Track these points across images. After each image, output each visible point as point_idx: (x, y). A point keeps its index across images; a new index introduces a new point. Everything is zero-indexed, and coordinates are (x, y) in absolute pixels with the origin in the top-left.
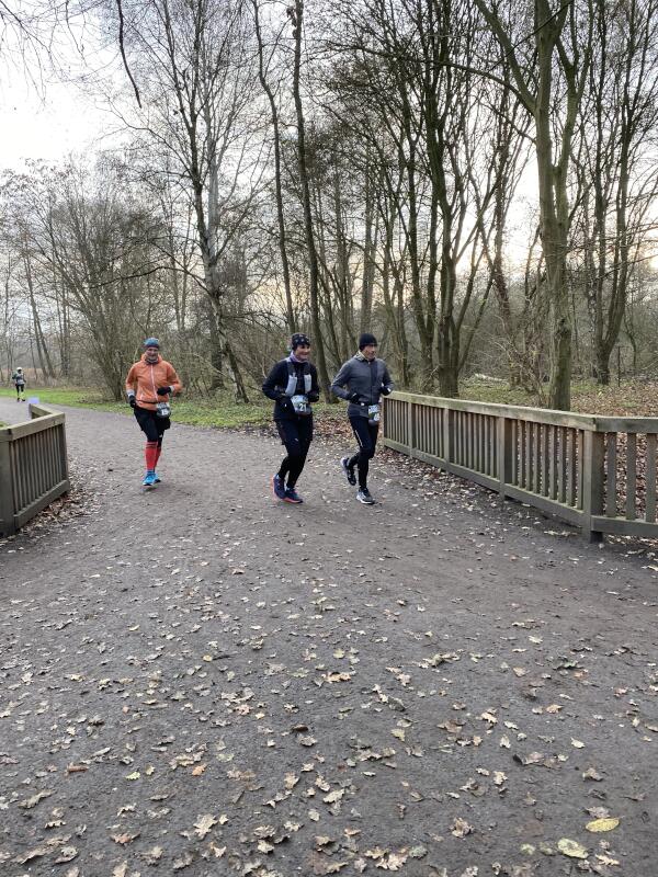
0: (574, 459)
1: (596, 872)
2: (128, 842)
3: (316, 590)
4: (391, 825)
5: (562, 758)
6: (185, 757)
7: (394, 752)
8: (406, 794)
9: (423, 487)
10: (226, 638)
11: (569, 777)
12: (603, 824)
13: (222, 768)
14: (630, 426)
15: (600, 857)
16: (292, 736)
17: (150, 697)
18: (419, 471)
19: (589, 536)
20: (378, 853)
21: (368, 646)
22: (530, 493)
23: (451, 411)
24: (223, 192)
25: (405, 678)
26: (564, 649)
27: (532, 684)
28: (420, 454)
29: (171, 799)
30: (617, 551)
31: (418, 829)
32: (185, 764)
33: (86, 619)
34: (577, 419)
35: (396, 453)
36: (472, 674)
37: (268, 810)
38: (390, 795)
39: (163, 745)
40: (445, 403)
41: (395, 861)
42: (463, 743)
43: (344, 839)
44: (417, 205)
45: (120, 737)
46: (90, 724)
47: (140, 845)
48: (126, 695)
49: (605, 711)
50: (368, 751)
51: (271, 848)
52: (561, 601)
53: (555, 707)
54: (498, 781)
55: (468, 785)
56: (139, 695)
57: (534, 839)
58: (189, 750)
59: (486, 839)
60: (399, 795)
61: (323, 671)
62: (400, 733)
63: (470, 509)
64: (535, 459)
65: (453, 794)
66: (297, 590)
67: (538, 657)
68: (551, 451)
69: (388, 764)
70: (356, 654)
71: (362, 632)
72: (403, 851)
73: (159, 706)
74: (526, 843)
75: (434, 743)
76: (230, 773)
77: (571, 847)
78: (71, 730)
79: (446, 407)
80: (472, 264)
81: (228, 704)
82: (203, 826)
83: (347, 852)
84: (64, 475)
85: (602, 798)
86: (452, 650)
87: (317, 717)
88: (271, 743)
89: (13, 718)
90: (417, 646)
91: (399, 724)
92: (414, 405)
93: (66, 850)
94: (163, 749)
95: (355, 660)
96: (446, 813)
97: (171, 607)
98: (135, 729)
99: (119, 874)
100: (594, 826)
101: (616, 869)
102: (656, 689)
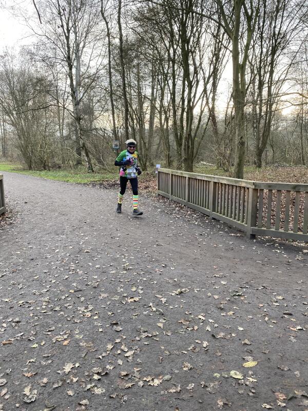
0: (244, 201)
1: (246, 385)
2: (31, 376)
3: (124, 260)
4: (156, 366)
5: (233, 335)
6: (60, 337)
7: (158, 333)
8: (162, 352)
9: (175, 213)
10: (81, 282)
11: (236, 343)
12: (250, 364)
13: (77, 342)
14: (270, 187)
15: (249, 378)
16: (111, 327)
17: (43, 309)
18: (174, 206)
19: (249, 236)
20: (149, 379)
21: (147, 285)
22: (224, 216)
23: (189, 178)
24: (83, 69)
25: (164, 300)
26: (236, 287)
27: (222, 302)
28: (175, 198)
29: (52, 356)
30: (262, 243)
31: (168, 367)
32: (59, 340)
33: (13, 273)
34: (246, 183)
35: (163, 197)
36: (194, 298)
37: (98, 360)
38: (156, 353)
39: (49, 331)
40: (186, 174)
41: (157, 382)
42: (190, 329)
43: (134, 372)
44: (176, 80)
45: (29, 327)
46: (14, 322)
47: (37, 378)
48: (32, 308)
49: (254, 314)
50: (146, 333)
51: (99, 377)
52: (236, 265)
53: (231, 313)
54: (205, 345)
55: (191, 348)
56: (38, 308)
57: (219, 371)
58: (61, 333)
59: (198, 371)
60: (159, 353)
61: (126, 297)
62: (161, 325)
63: (196, 223)
64: (226, 202)
65: (184, 352)
66: (115, 260)
67: (225, 290)
68: (234, 197)
69: (155, 339)
70: (142, 289)
71: (145, 279)
72: (161, 377)
73: (47, 313)
74: (216, 373)
75: (176, 329)
76: (81, 344)
77: (236, 374)
78: (4, 325)
79: (187, 176)
80: (201, 109)
81: (81, 312)
82: (68, 368)
83: (135, 378)
84: (3, 205)
85: (250, 352)
86: (186, 287)
87: (123, 318)
88: (101, 330)
90: (170, 285)
91: (161, 321)
92: (172, 175)
93: (1, 381)
94: (49, 333)
95: (141, 292)
96: (181, 360)
97: (54, 268)
98: (36, 324)
99: (27, 391)
100: (247, 365)
101: (255, 383)
102: (276, 304)
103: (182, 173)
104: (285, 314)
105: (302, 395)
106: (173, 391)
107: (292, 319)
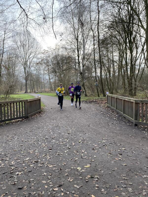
1: (80, 172)
3: (70, 130)
4: (54, 162)
5: (90, 158)
7: (63, 154)
8: (60, 159)
11: (89, 160)
13: (35, 153)
15: (83, 170)
16: (49, 150)
17: (31, 143)
20: (49, 165)
22: (127, 116)
24: (86, 51)
25: (73, 144)
27: (96, 148)
29: (25, 155)
30: (139, 128)
31: (58, 163)
32: (30, 152)
33: (30, 132)
34: (133, 100)
36: (86, 145)
37: (38, 158)
38: (57, 159)
40: (116, 96)
41: (51, 166)
42: (75, 154)
43: (46, 163)
45: (24, 147)
46: (21, 145)
47: (18, 160)
48: (28, 142)
49: (105, 153)
50: (59, 153)
51: (34, 162)
53: (96, 151)
55: (70, 159)
58: (32, 150)
59: (67, 166)
61: (61, 142)
62: (66, 152)
65: (67, 160)
66: (67, 130)
69: (60, 155)
72: (53, 165)
74: (73, 167)
77: (79, 168)
78: (17, 146)
81: (42, 145)
82: (27, 159)
84: (40, 109)
87: (55, 148)
88: (45, 151)
89: (11, 144)
93: (7, 159)
94: (29, 150)
95: (68, 141)
99: (12, 163)
100: (85, 166)
101: (84, 172)
102: (119, 150)
103: (114, 96)
104: (119, 154)
105: (97, 178)
106: (53, 169)
107: (120, 156)
